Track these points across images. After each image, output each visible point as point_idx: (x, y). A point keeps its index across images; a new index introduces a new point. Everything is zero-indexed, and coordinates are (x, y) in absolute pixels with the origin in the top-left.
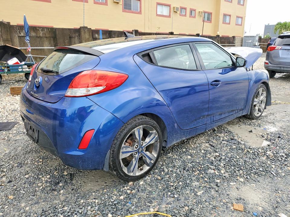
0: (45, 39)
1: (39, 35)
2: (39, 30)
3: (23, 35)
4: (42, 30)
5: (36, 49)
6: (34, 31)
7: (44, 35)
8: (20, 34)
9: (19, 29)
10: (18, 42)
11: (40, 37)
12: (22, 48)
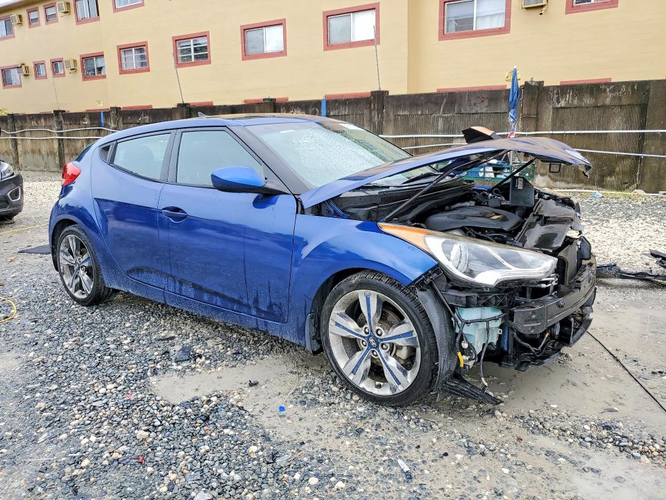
0: (617, 110)
1: (603, 102)
2: (605, 90)
3: (563, 105)
4: (613, 91)
5: (587, 134)
6: (592, 94)
7: (616, 102)
8: (559, 102)
9: (557, 94)
10: (550, 120)
11: (604, 107)
12: (554, 132)
